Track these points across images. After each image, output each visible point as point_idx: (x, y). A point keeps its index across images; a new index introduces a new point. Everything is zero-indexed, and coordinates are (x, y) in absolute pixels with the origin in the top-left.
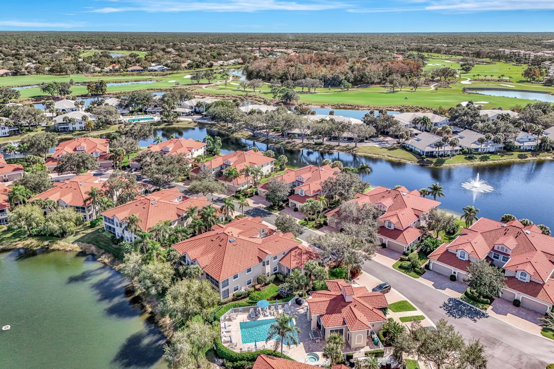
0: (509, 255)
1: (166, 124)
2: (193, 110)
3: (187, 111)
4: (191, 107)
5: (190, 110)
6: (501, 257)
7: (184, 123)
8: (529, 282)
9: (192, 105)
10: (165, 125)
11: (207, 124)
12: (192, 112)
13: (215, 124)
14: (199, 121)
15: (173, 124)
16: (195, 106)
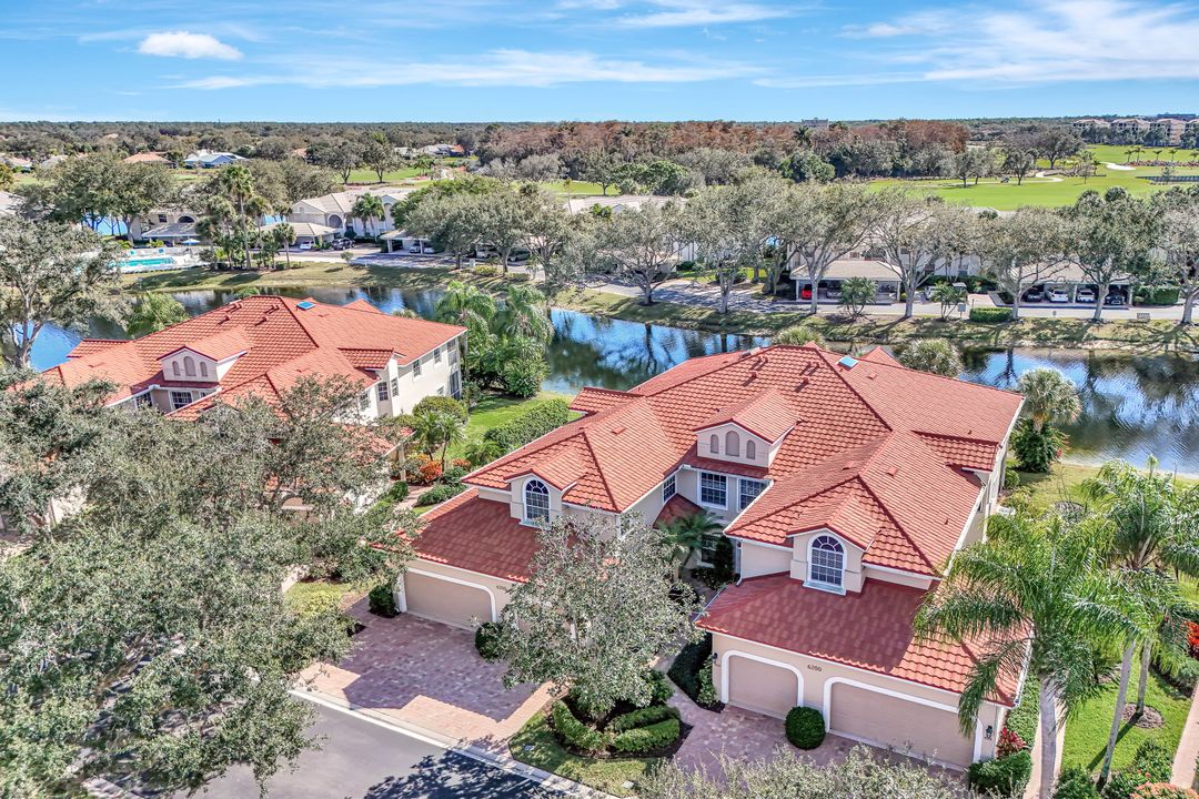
0: (765, 471)
1: (226, 276)
2: (343, 230)
3: (319, 230)
4: (334, 220)
5: (331, 230)
6: (733, 487)
7: (307, 270)
8: (858, 588)
9: (335, 210)
10: (225, 283)
11: (408, 270)
12: (336, 235)
13: (446, 270)
14: (375, 262)
15: (258, 277)
16: (348, 216)
